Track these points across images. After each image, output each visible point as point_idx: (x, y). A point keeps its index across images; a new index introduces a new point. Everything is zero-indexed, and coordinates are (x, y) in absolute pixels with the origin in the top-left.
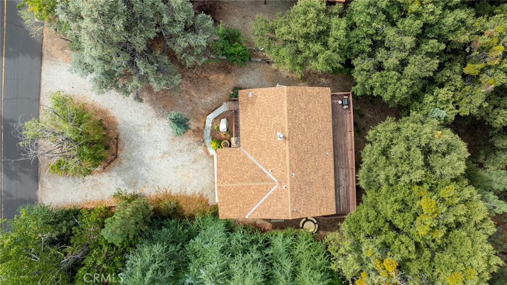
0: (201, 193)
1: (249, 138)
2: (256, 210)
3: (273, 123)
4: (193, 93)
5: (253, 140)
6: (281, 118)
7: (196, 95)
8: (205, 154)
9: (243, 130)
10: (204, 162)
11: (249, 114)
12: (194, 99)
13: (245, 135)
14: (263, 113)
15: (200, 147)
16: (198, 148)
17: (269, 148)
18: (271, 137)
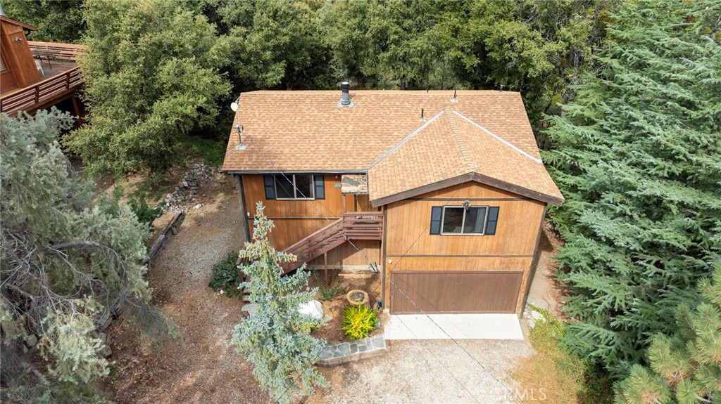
0: (505, 376)
1: (345, 152)
2: (517, 146)
3: (316, 112)
4: (189, 380)
5: (350, 147)
6: (308, 101)
7: (198, 374)
8: (385, 364)
9: (325, 163)
10: (407, 364)
11: (286, 151)
12: (210, 381)
13: (337, 159)
14: (290, 127)
15: (363, 375)
16: (365, 381)
17: (371, 121)
18: (346, 116)
